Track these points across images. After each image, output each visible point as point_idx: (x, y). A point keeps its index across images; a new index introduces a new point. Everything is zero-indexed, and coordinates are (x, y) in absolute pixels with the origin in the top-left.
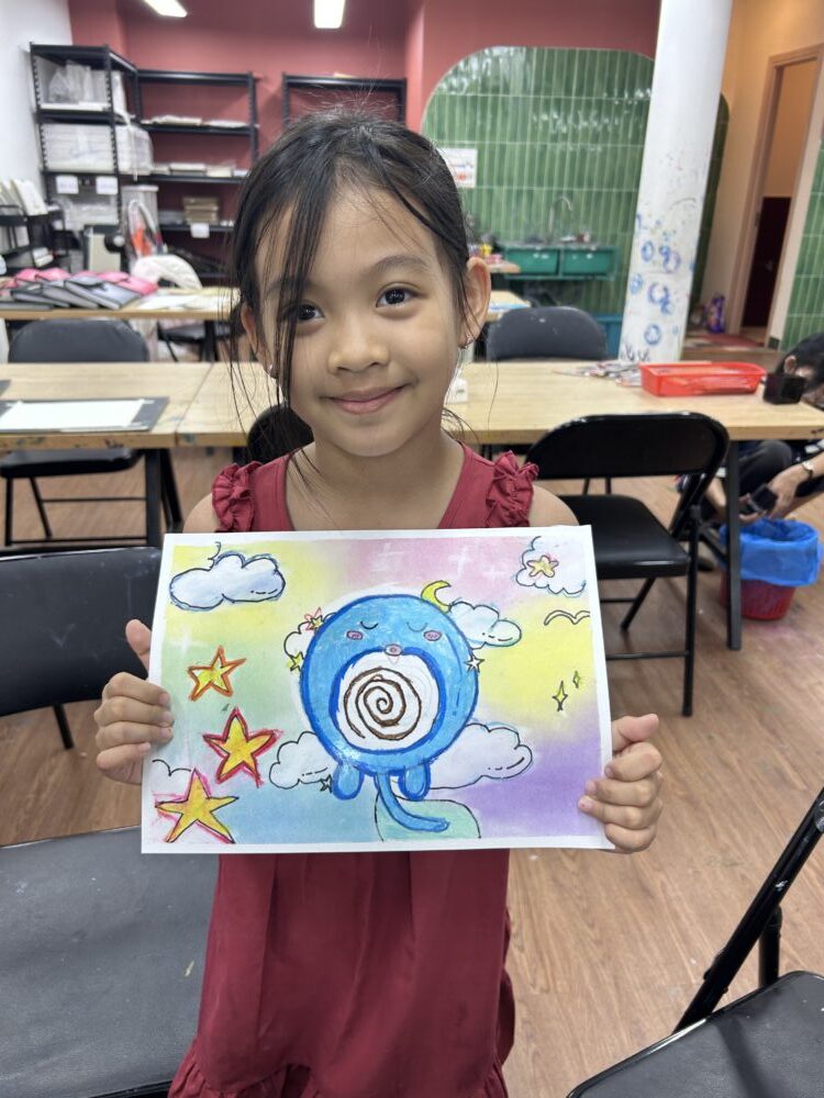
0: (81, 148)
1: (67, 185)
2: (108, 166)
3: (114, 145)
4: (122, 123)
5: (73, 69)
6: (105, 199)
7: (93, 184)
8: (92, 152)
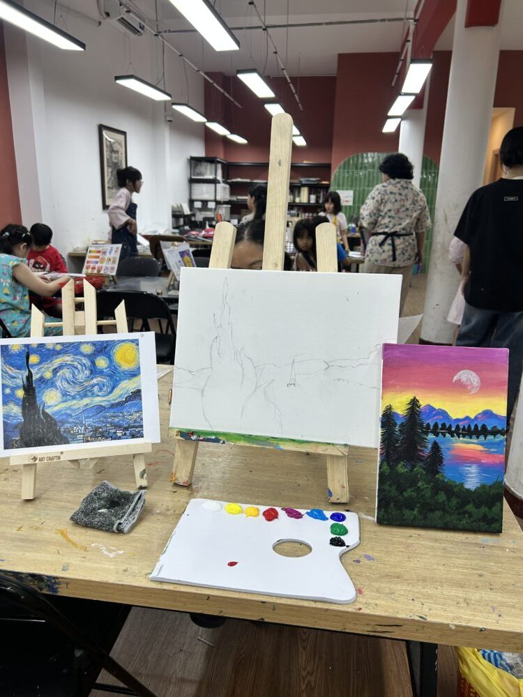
0: (204, 192)
1: (198, 205)
2: (212, 198)
3: (216, 191)
4: (219, 183)
5: (204, 164)
6: (210, 210)
7: (207, 204)
8: (207, 193)
